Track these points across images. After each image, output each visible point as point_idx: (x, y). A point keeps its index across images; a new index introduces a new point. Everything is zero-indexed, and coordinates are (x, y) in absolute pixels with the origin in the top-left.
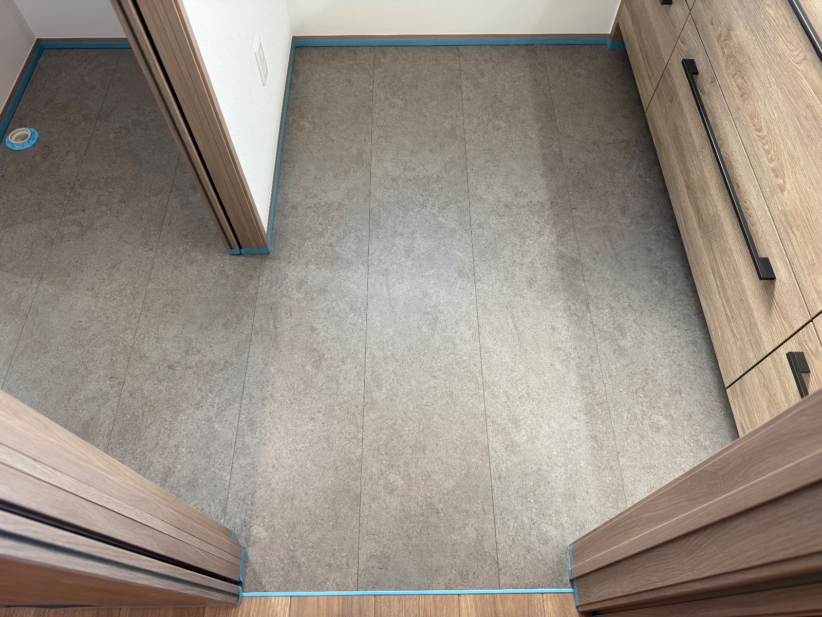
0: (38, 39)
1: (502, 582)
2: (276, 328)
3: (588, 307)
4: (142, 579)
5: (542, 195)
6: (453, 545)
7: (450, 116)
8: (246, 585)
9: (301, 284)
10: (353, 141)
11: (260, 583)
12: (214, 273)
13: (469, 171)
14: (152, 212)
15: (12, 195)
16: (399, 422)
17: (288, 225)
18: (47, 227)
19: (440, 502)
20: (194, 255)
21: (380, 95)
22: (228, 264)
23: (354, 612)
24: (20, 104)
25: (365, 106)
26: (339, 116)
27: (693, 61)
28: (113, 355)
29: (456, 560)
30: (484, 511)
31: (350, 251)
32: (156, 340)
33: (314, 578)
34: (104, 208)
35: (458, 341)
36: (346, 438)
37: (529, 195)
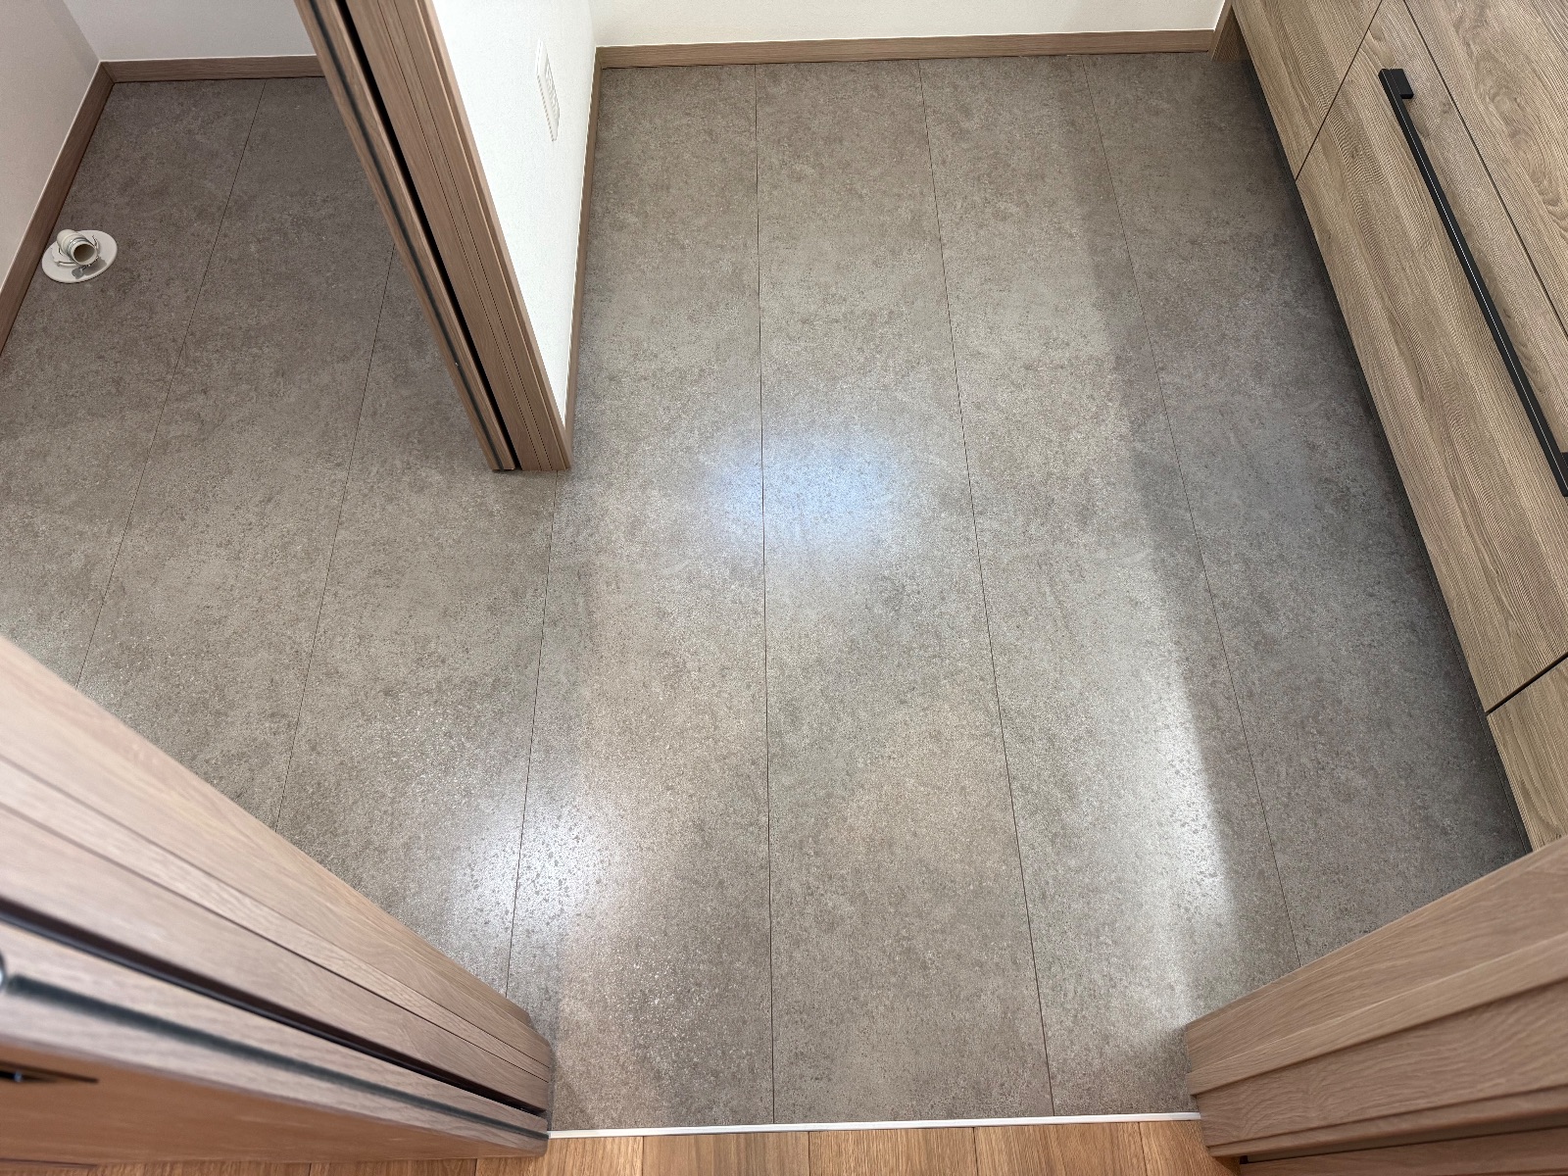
0: (102, 64)
1: (1057, 1102)
2: (590, 613)
3: (1200, 560)
4: (390, 1109)
5: (1098, 345)
6: (959, 1030)
7: (910, 195)
8: (554, 1116)
9: (635, 526)
10: (722, 247)
11: (582, 1111)
12: (465, 509)
13: (951, 300)
14: (337, 393)
15: (64, 366)
16: (840, 792)
17: (603, 413)
18: (135, 426)
19: (927, 946)
20: (424, 475)
21: (770, 158)
22: (492, 491)
23: (769, 1166)
24: (74, 188)
25: (742, 180)
26: (693, 200)
27: (1401, 71)
28: (275, 671)
29: (965, 1060)
30: (1015, 963)
31: (727, 461)
32: (358, 641)
33: (687, 1100)
34: (245, 387)
35: (946, 633)
36: (735, 823)
37: (1073, 344)
